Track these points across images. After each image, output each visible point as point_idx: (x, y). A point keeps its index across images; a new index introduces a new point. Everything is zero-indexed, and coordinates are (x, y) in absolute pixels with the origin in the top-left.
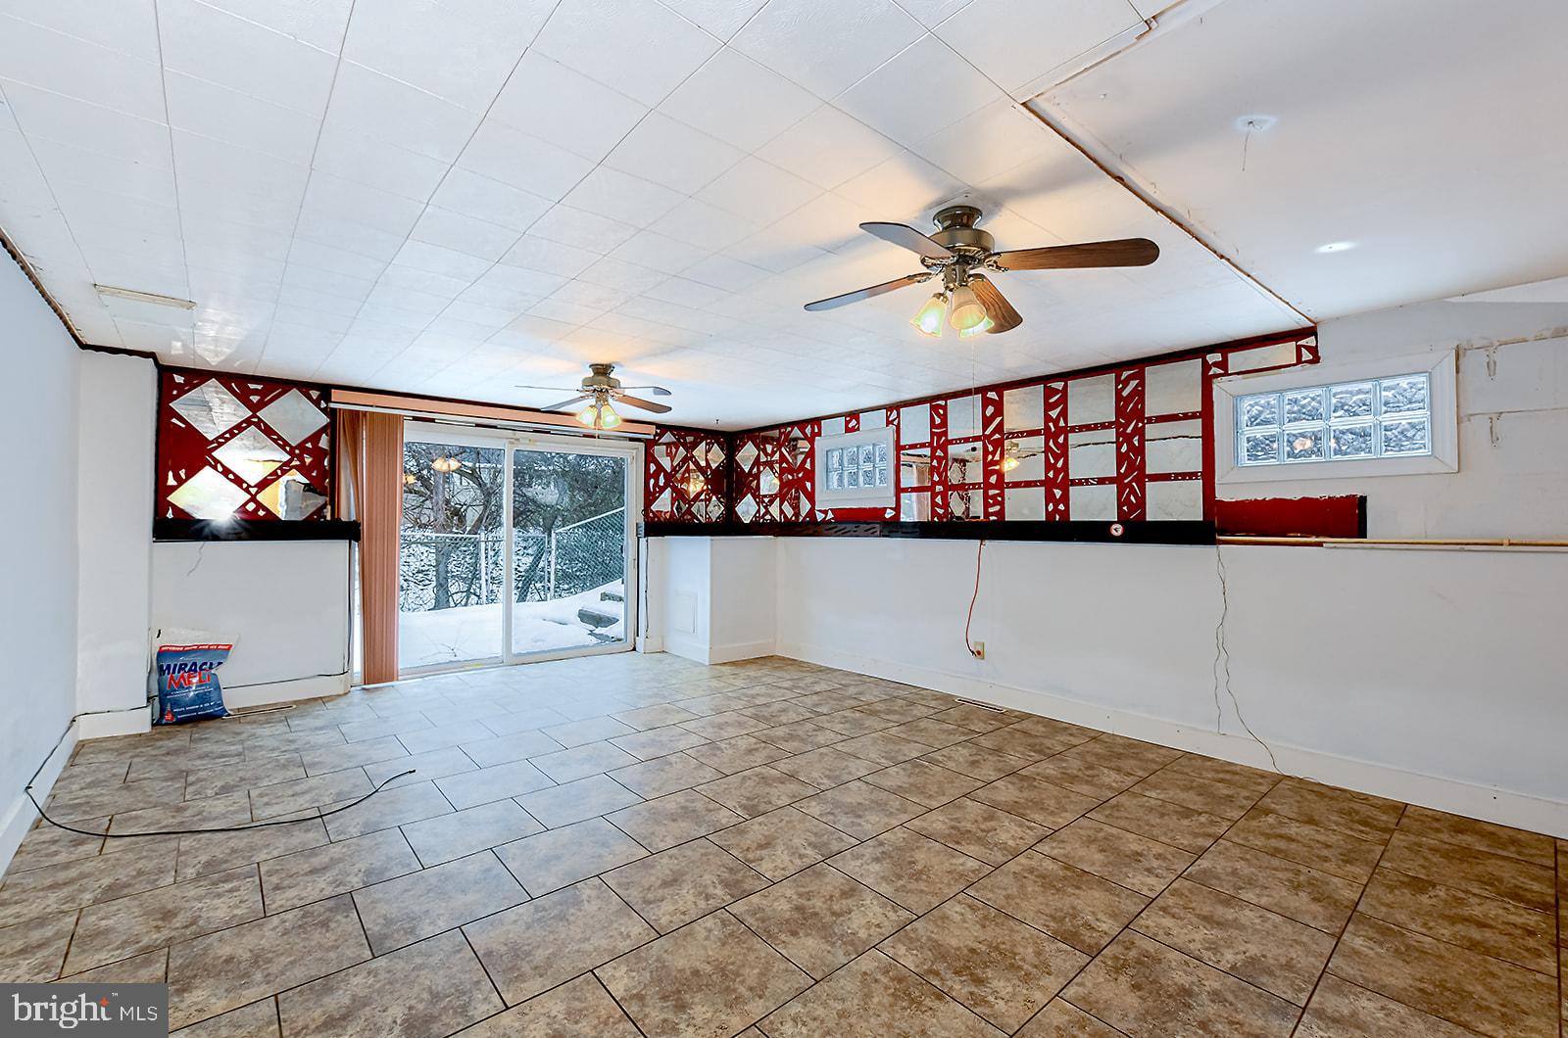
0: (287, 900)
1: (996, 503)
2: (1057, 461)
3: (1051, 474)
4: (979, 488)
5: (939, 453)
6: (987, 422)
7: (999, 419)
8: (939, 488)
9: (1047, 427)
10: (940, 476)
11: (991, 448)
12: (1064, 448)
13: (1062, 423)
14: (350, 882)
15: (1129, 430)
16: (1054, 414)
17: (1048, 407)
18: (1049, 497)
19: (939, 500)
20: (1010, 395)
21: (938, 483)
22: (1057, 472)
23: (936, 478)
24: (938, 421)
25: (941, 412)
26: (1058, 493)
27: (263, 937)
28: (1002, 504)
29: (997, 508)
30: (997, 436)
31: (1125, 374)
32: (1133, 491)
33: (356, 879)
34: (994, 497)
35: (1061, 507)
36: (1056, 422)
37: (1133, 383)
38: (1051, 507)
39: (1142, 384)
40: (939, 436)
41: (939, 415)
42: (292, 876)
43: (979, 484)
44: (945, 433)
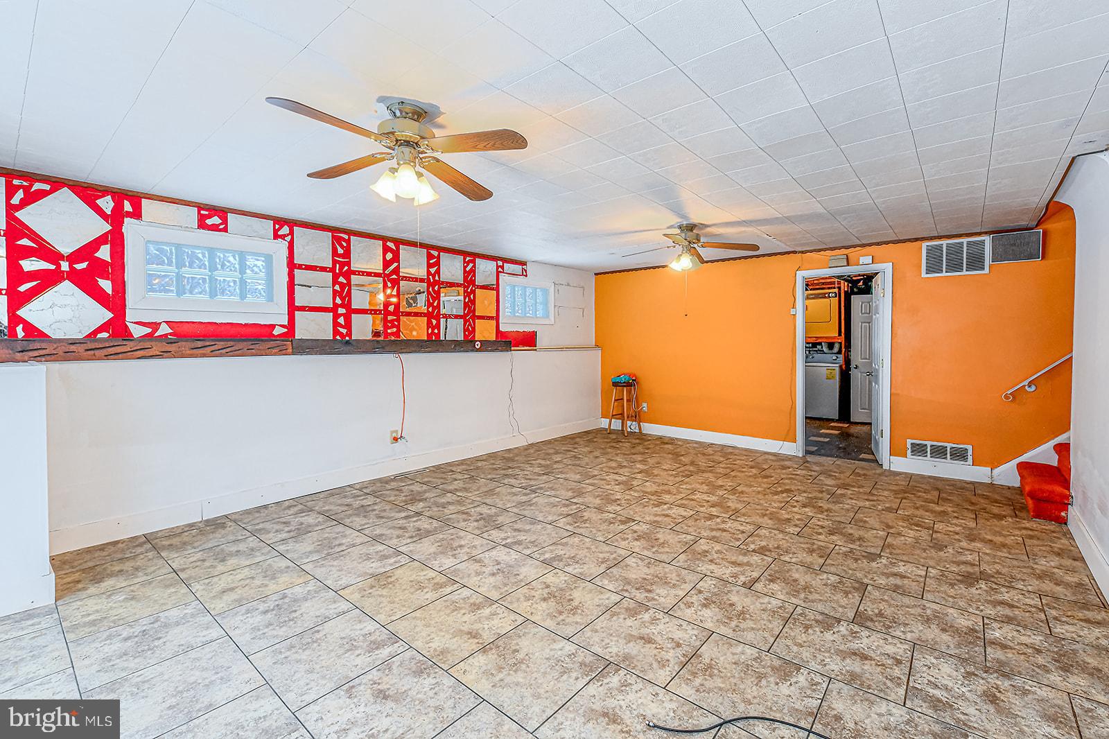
0: (896, 644)
1: (393, 326)
2: (434, 302)
3: (430, 309)
4: (380, 313)
5: (341, 279)
6: (386, 264)
7: (396, 264)
8: (341, 311)
9: (428, 279)
10: (343, 299)
11: (389, 285)
12: (438, 293)
13: (437, 278)
14: (847, 630)
15: (469, 290)
16: (433, 270)
17: (429, 266)
18: (429, 324)
19: (341, 320)
20: (404, 249)
21: (342, 306)
22: (434, 308)
23: (338, 301)
24: (340, 251)
25: (345, 244)
26: (434, 322)
27: (921, 631)
28: (398, 327)
29: (395, 330)
30: (394, 276)
31: (468, 259)
32: (470, 324)
33: (842, 629)
34: (392, 321)
35: (436, 331)
36: (434, 276)
37: (471, 265)
38: (430, 331)
39: (474, 266)
40: (342, 265)
41: (342, 246)
42: (883, 665)
43: (380, 311)
44: (349, 264)
